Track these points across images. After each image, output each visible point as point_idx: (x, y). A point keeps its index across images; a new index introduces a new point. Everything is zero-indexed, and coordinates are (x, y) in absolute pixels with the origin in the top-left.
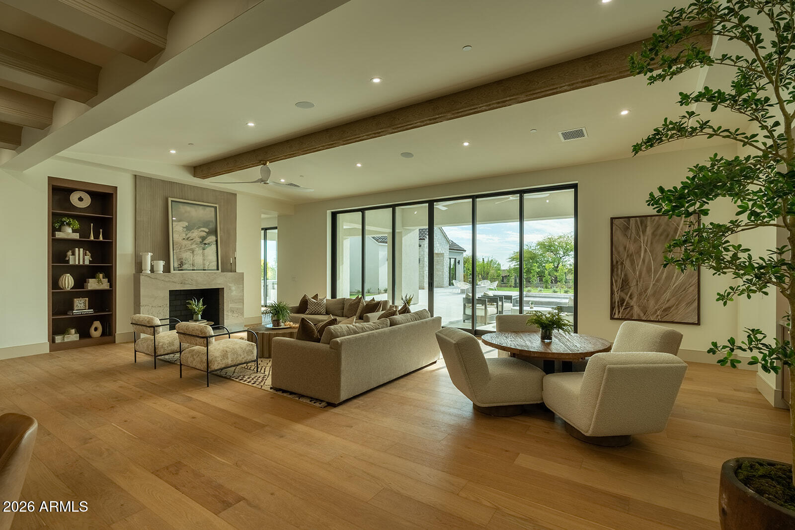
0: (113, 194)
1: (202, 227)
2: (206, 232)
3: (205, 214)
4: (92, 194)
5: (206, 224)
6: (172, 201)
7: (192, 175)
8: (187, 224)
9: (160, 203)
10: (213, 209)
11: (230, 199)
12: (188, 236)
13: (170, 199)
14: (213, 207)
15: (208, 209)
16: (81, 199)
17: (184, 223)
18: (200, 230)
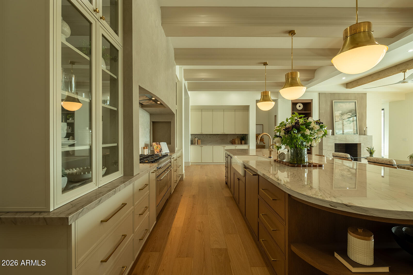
0: (311, 102)
1: (348, 113)
2: (350, 115)
3: (350, 106)
4: (303, 104)
5: (350, 112)
6: (334, 102)
7: (345, 87)
8: (341, 112)
9: (329, 104)
10: (354, 103)
11: (363, 96)
12: (342, 118)
13: (334, 101)
14: (354, 102)
15: (351, 103)
16: (300, 106)
17: (340, 111)
18: (347, 114)
